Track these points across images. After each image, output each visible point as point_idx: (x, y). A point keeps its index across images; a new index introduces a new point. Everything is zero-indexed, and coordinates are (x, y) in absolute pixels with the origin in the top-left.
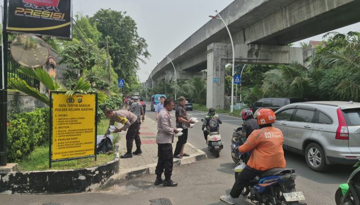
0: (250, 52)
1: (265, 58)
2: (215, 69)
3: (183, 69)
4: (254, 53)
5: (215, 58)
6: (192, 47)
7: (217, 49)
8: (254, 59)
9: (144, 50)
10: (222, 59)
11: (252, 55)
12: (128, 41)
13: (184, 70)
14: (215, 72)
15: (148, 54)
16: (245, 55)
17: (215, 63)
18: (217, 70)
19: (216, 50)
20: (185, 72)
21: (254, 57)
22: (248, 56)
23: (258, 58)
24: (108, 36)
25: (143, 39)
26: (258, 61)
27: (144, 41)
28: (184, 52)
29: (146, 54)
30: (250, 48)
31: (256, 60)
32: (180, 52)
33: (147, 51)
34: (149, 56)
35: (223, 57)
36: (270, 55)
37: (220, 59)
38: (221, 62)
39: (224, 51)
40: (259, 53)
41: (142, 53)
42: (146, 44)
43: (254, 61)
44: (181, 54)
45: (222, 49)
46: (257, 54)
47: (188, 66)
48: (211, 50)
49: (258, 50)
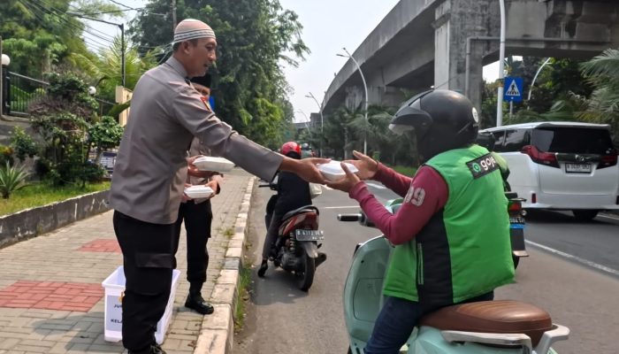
0: (551, 23)
1: (593, 40)
2: (454, 68)
3: (387, 83)
4: (562, 25)
5: (456, 40)
6: (404, 25)
7: (461, 14)
8: (563, 42)
9: (294, 40)
10: (473, 41)
11: (559, 29)
12: (256, 16)
13: (389, 85)
14: (454, 74)
15: (304, 48)
16: (538, 32)
17: (455, 51)
18: (460, 71)
19: (457, 17)
20: (392, 89)
21: (564, 36)
22: (546, 34)
23: (575, 38)
24: (208, 7)
25: (292, 13)
26: (574, 48)
27: (294, 18)
28: (386, 40)
29: (299, 48)
30: (551, 12)
31: (570, 43)
32: (378, 39)
33: (300, 41)
34: (304, 53)
35: (478, 36)
36: (608, 31)
37: (468, 39)
38: (471, 49)
39: (479, 20)
40: (578, 24)
41: (289, 44)
42: (299, 25)
43: (564, 47)
44: (381, 45)
45: (473, 15)
46: (571, 29)
47: (398, 74)
48: (445, 18)
49: (574, 16)
